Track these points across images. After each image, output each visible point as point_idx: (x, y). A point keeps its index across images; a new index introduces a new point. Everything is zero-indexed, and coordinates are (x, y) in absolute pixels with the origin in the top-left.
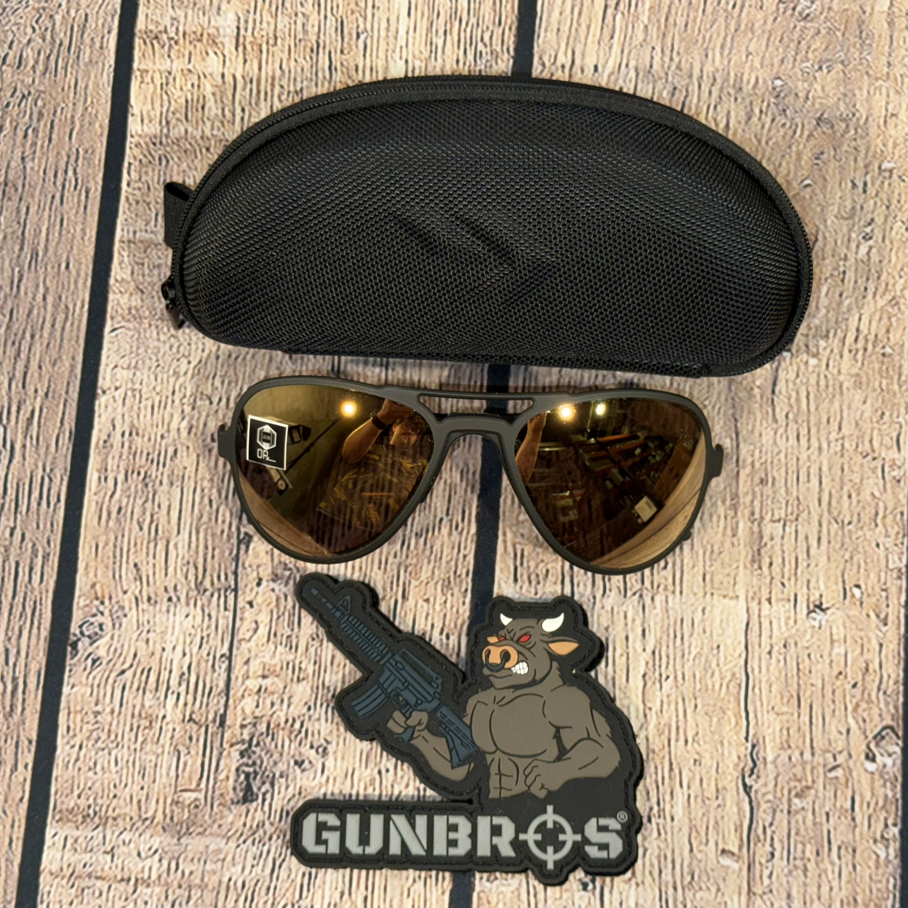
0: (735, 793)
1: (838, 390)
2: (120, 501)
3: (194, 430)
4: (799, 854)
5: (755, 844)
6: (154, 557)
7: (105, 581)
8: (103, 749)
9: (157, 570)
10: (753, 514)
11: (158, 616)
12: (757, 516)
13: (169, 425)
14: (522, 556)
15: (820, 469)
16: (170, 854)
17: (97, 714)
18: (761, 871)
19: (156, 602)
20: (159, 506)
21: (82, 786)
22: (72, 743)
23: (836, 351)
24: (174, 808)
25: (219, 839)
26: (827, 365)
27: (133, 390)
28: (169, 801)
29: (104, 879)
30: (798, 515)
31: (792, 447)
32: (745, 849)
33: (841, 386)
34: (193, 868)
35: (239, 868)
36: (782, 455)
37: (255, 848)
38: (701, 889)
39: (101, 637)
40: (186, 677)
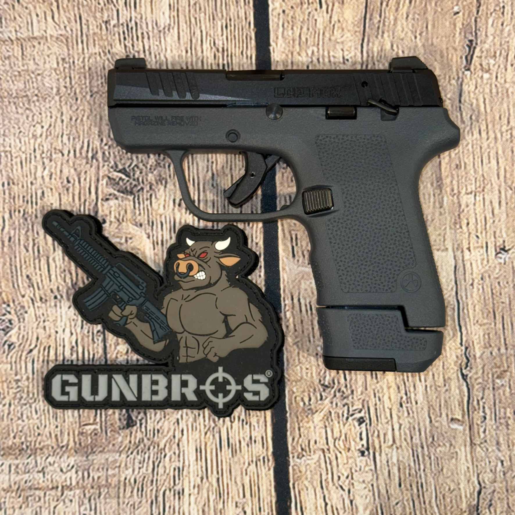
0: (456, 381)
1: (506, 95)
2: (9, 233)
3: (54, 176)
4: (502, 414)
5: (473, 413)
6: (40, 269)
7: (8, 290)
8: (25, 404)
9: (43, 278)
10: (453, 190)
11: (49, 310)
12: (456, 191)
13: (35, 174)
14: (296, 238)
15: (497, 153)
16: (82, 468)
17: (17, 381)
18: (478, 429)
19: (46, 300)
20: (38, 233)
21: (15, 431)
22: (3, 403)
23: (502, 66)
24: (81, 437)
25: (114, 454)
26: (497, 77)
27: (5, 152)
28: (76, 433)
29: (40, 489)
30: (484, 187)
31: (476, 139)
32: (466, 417)
33: (507, 92)
34: (100, 474)
35: (130, 470)
36: (470, 146)
37: (139, 457)
38: (439, 445)
39: (12, 329)
40: (75, 349)
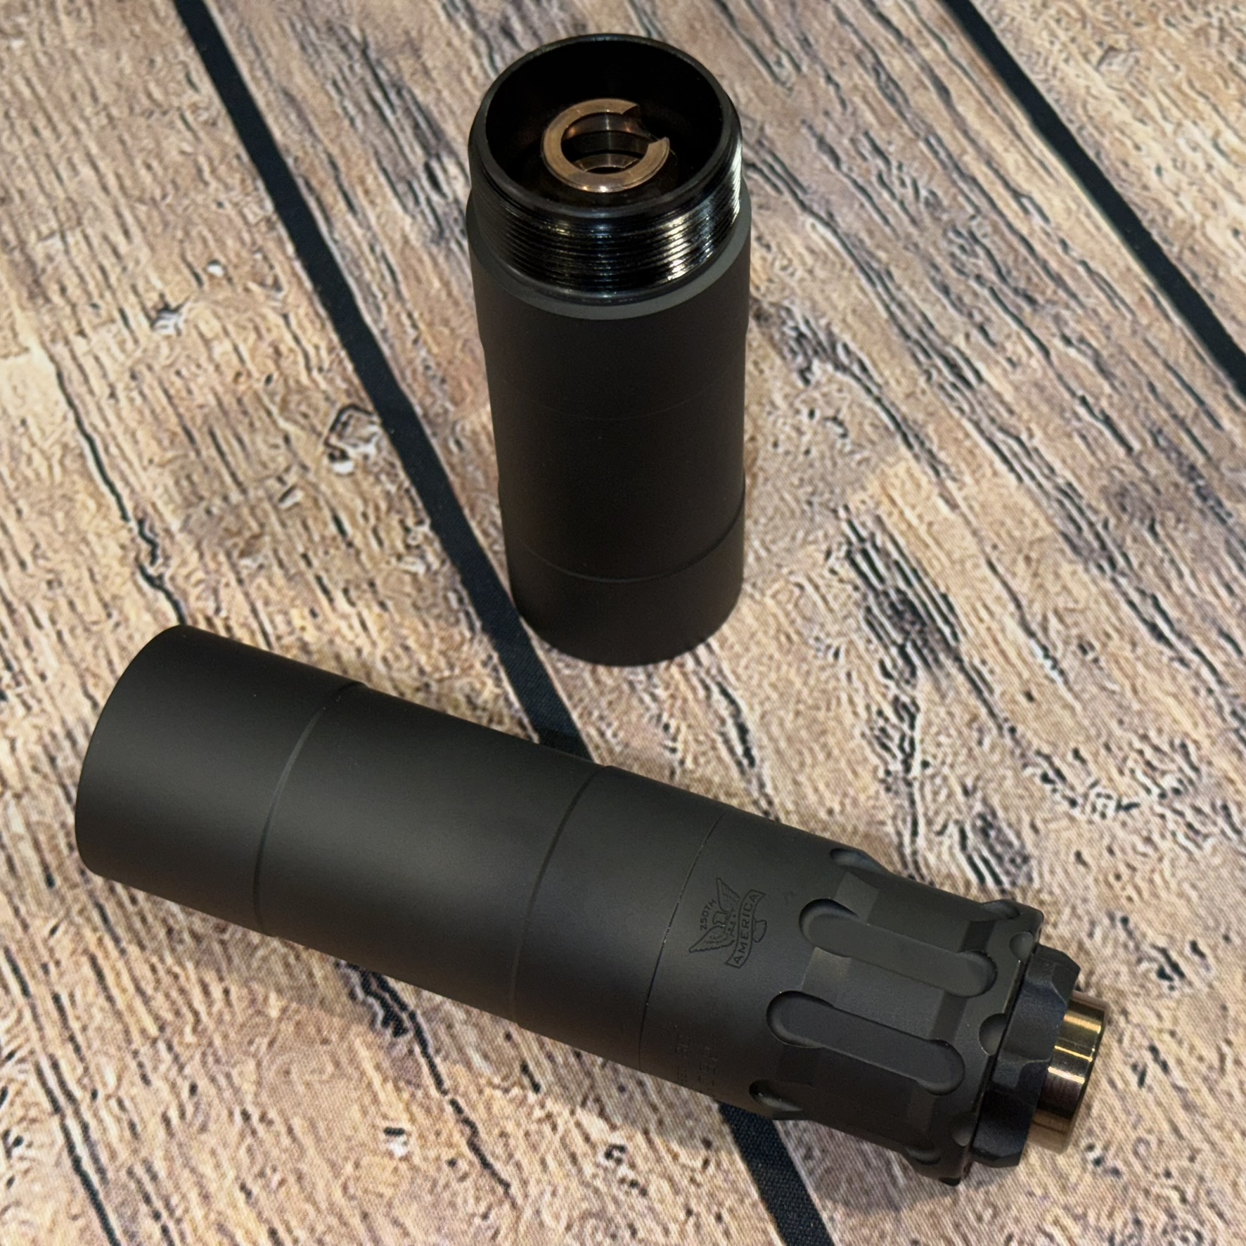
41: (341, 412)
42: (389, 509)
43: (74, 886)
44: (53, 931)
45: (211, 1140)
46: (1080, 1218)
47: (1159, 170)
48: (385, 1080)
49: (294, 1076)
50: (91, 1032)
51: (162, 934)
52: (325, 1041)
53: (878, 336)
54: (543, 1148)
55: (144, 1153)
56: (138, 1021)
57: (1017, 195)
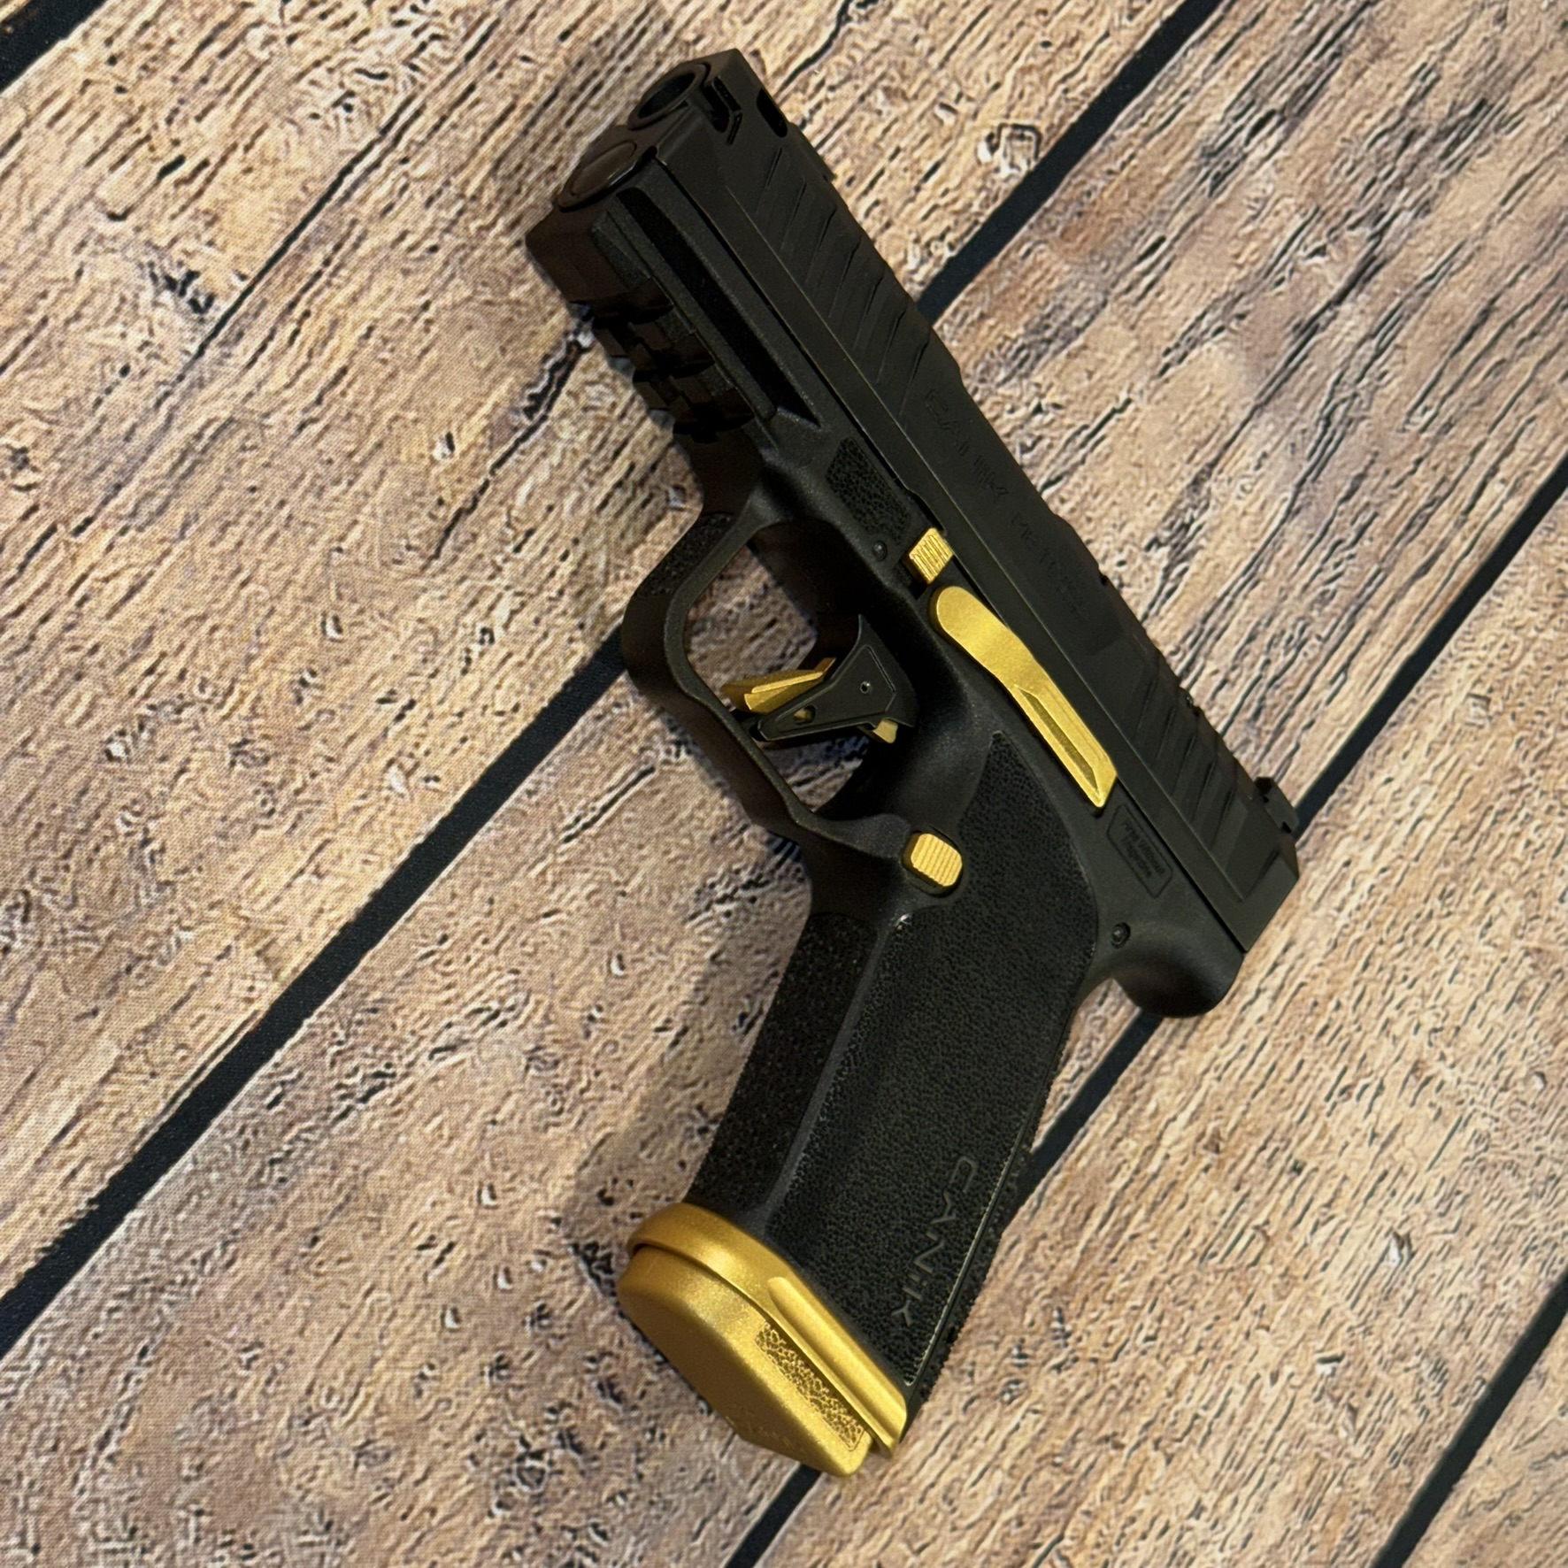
41: (1032, 128)
42: (956, 213)
43: (567, 61)
44: (525, 59)
45: (399, 284)
46: (547, 1020)
47: (1389, 780)
48: (488, 417)
49: (469, 335)
50: (453, 134)
51: (550, 162)
52: (503, 350)
53: (1200, 595)
54: (475, 574)
55: (372, 228)
56: (474, 174)
57: (1345, 668)
